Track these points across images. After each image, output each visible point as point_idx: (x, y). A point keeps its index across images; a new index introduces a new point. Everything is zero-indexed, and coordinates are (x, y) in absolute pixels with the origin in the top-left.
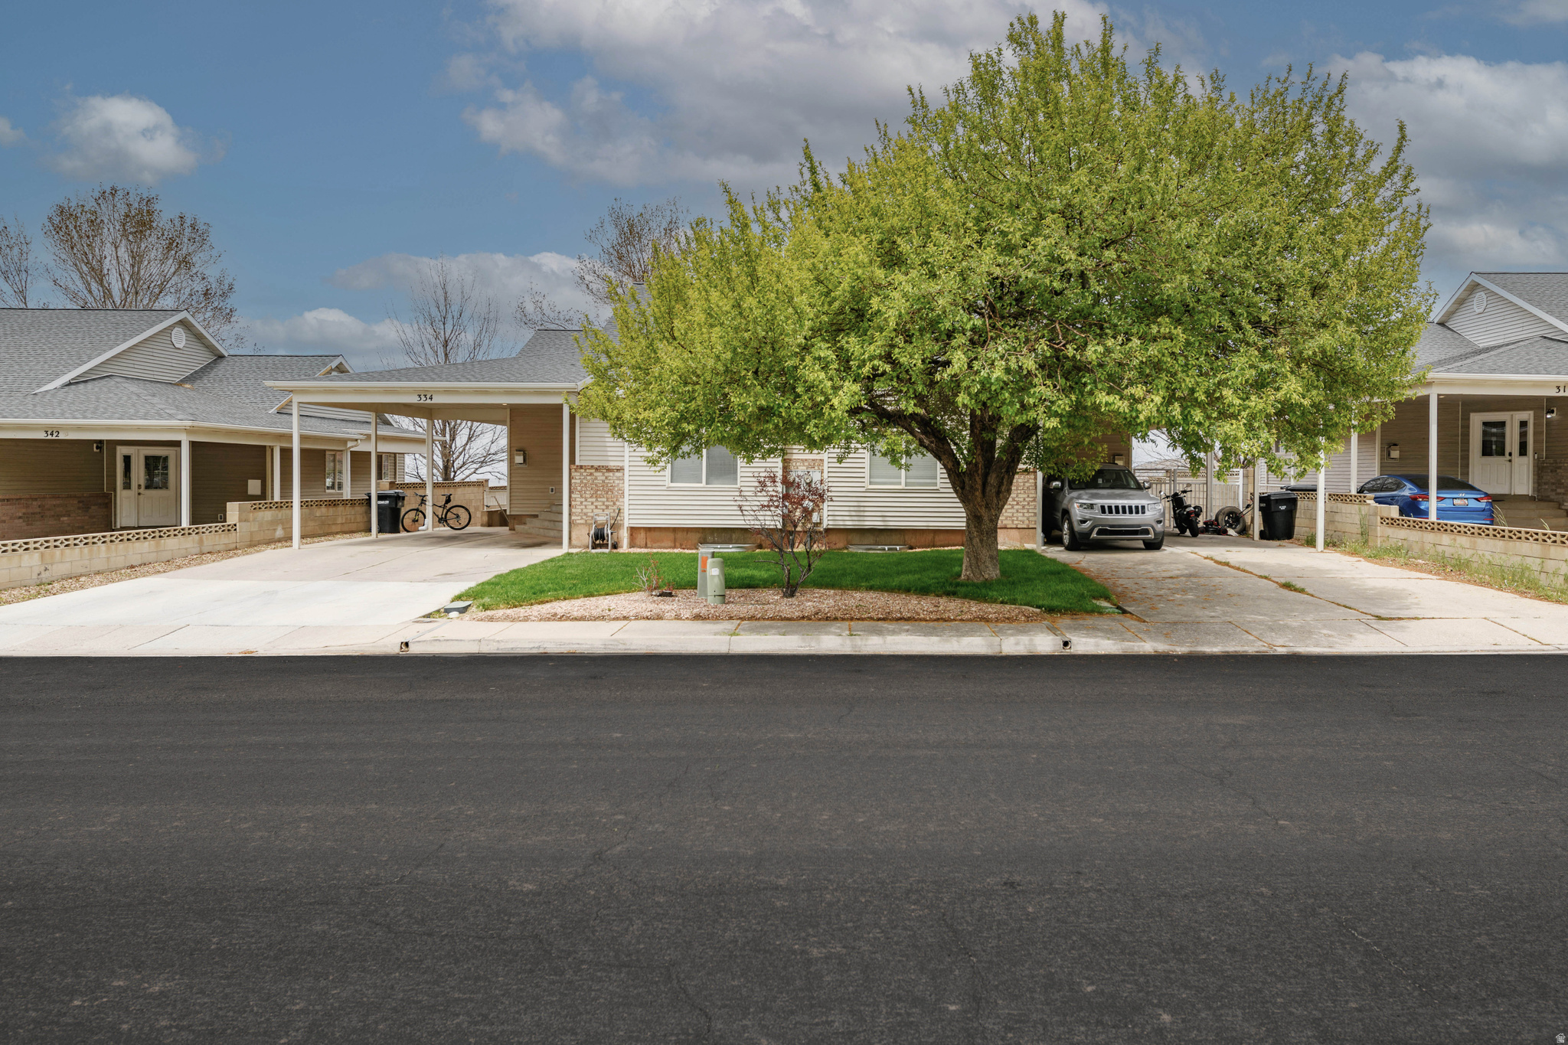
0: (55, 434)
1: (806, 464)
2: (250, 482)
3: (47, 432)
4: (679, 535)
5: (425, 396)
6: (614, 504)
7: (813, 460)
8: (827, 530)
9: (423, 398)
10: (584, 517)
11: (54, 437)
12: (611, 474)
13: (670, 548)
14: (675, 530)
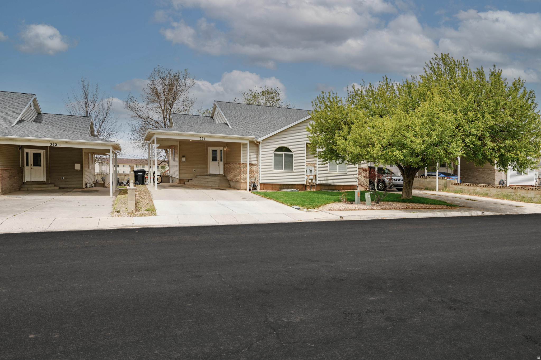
0: (55, 145)
1: (310, 165)
2: (76, 165)
3: (51, 144)
4: (274, 186)
5: (203, 138)
6: (254, 176)
7: (312, 164)
8: (317, 185)
9: (202, 139)
10: (245, 180)
11: (54, 146)
12: (253, 166)
13: (271, 190)
14: (272, 184)
